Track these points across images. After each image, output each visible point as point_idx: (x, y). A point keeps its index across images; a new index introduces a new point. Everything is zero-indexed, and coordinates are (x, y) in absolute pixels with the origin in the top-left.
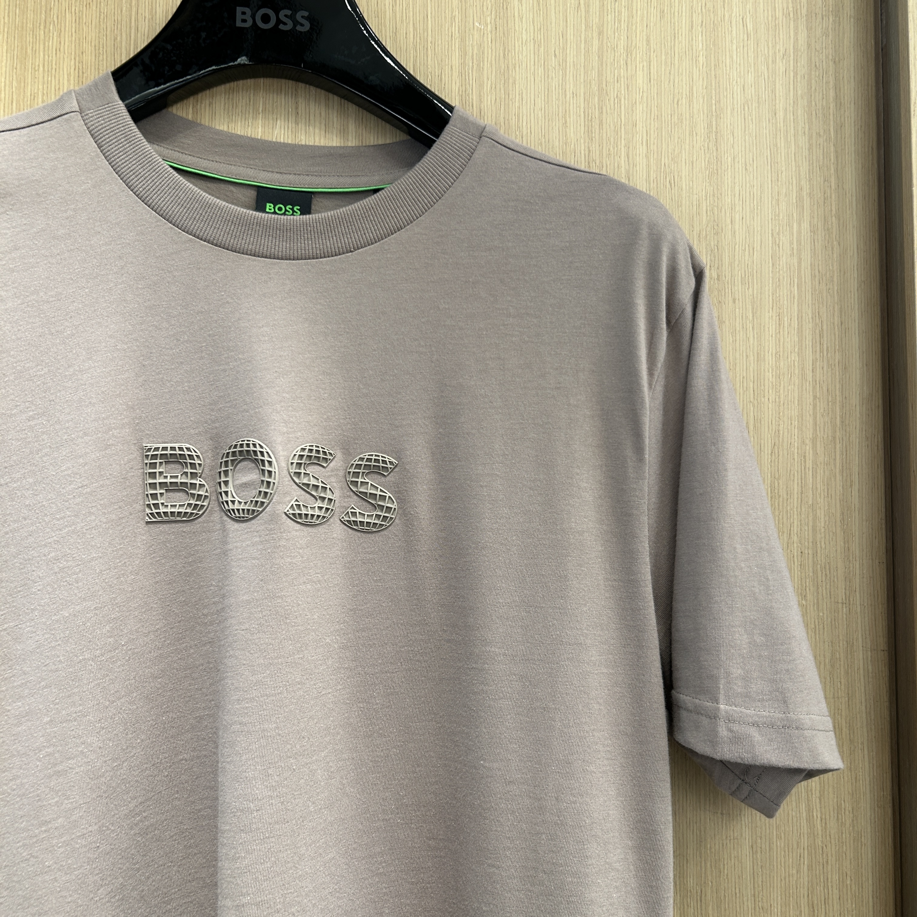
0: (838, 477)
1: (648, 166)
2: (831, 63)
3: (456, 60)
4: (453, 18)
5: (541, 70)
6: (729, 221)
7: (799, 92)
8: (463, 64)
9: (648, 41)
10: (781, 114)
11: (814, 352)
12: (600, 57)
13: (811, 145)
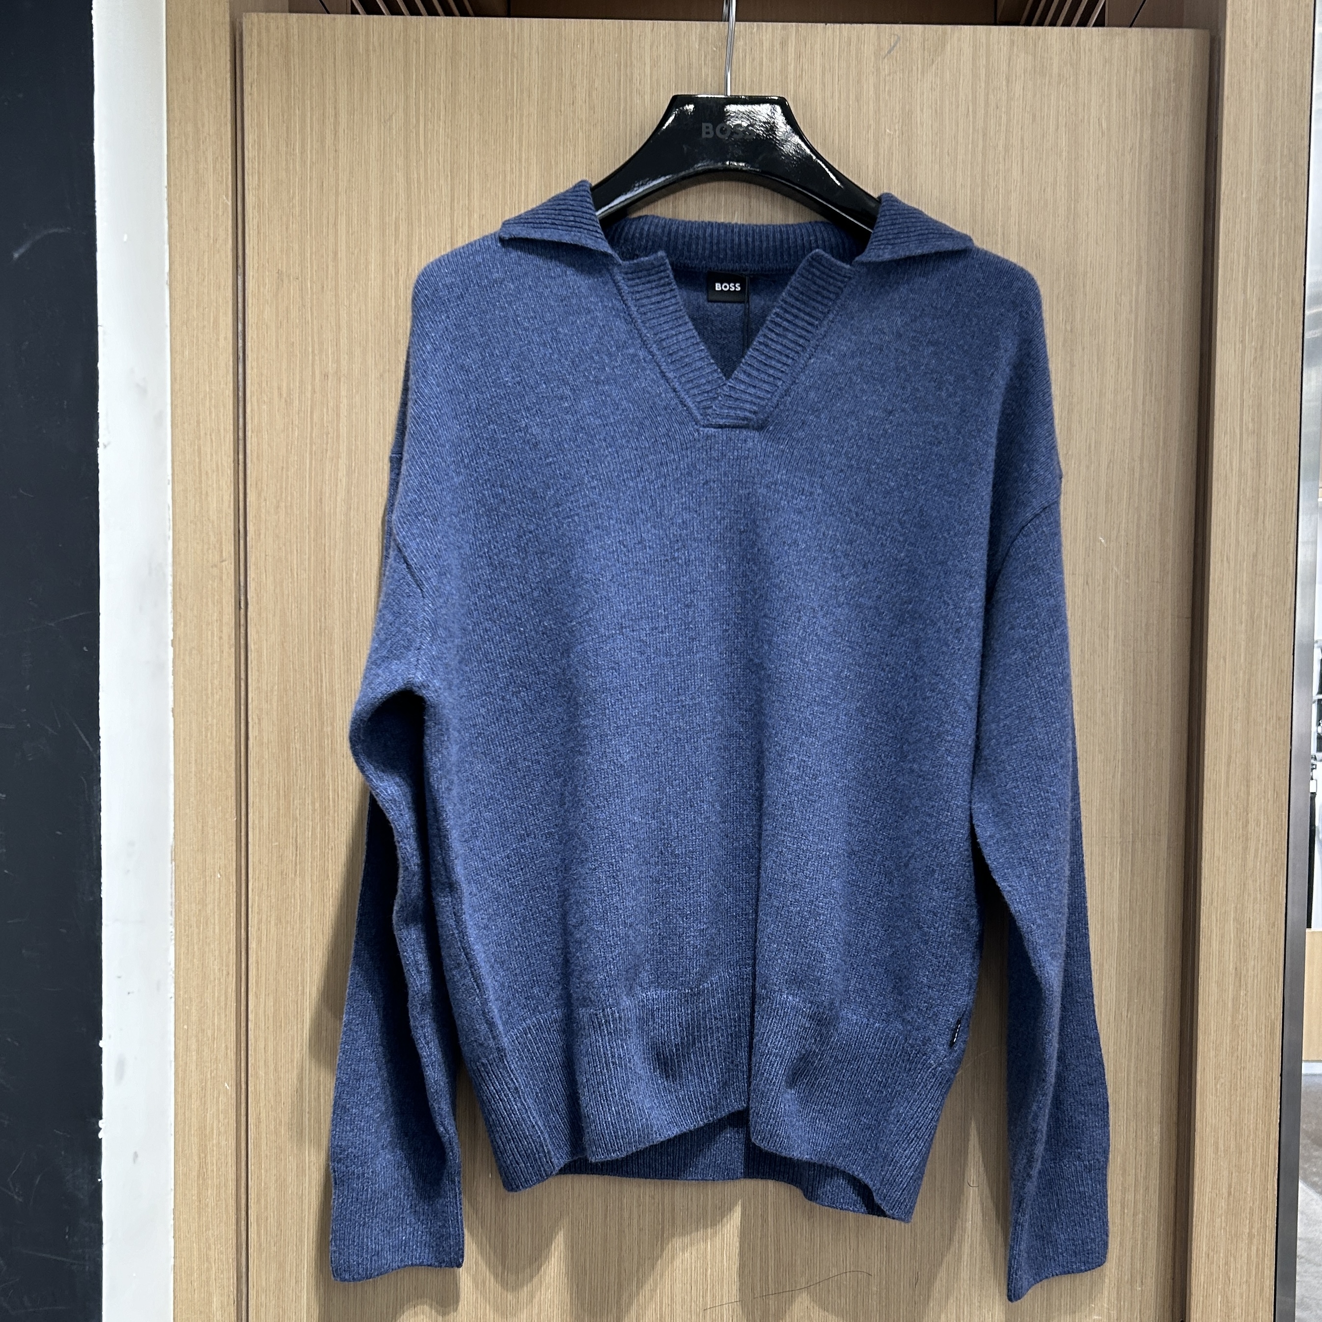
0: (1159, 486)
1: (1019, 242)
2: (1169, 157)
3: (871, 161)
4: (869, 127)
5: (937, 166)
6: (1081, 285)
7: (1142, 178)
8: (877, 163)
9: (1022, 140)
10: (1127, 197)
11: (1145, 389)
12: (984, 154)
13: (1150, 223)
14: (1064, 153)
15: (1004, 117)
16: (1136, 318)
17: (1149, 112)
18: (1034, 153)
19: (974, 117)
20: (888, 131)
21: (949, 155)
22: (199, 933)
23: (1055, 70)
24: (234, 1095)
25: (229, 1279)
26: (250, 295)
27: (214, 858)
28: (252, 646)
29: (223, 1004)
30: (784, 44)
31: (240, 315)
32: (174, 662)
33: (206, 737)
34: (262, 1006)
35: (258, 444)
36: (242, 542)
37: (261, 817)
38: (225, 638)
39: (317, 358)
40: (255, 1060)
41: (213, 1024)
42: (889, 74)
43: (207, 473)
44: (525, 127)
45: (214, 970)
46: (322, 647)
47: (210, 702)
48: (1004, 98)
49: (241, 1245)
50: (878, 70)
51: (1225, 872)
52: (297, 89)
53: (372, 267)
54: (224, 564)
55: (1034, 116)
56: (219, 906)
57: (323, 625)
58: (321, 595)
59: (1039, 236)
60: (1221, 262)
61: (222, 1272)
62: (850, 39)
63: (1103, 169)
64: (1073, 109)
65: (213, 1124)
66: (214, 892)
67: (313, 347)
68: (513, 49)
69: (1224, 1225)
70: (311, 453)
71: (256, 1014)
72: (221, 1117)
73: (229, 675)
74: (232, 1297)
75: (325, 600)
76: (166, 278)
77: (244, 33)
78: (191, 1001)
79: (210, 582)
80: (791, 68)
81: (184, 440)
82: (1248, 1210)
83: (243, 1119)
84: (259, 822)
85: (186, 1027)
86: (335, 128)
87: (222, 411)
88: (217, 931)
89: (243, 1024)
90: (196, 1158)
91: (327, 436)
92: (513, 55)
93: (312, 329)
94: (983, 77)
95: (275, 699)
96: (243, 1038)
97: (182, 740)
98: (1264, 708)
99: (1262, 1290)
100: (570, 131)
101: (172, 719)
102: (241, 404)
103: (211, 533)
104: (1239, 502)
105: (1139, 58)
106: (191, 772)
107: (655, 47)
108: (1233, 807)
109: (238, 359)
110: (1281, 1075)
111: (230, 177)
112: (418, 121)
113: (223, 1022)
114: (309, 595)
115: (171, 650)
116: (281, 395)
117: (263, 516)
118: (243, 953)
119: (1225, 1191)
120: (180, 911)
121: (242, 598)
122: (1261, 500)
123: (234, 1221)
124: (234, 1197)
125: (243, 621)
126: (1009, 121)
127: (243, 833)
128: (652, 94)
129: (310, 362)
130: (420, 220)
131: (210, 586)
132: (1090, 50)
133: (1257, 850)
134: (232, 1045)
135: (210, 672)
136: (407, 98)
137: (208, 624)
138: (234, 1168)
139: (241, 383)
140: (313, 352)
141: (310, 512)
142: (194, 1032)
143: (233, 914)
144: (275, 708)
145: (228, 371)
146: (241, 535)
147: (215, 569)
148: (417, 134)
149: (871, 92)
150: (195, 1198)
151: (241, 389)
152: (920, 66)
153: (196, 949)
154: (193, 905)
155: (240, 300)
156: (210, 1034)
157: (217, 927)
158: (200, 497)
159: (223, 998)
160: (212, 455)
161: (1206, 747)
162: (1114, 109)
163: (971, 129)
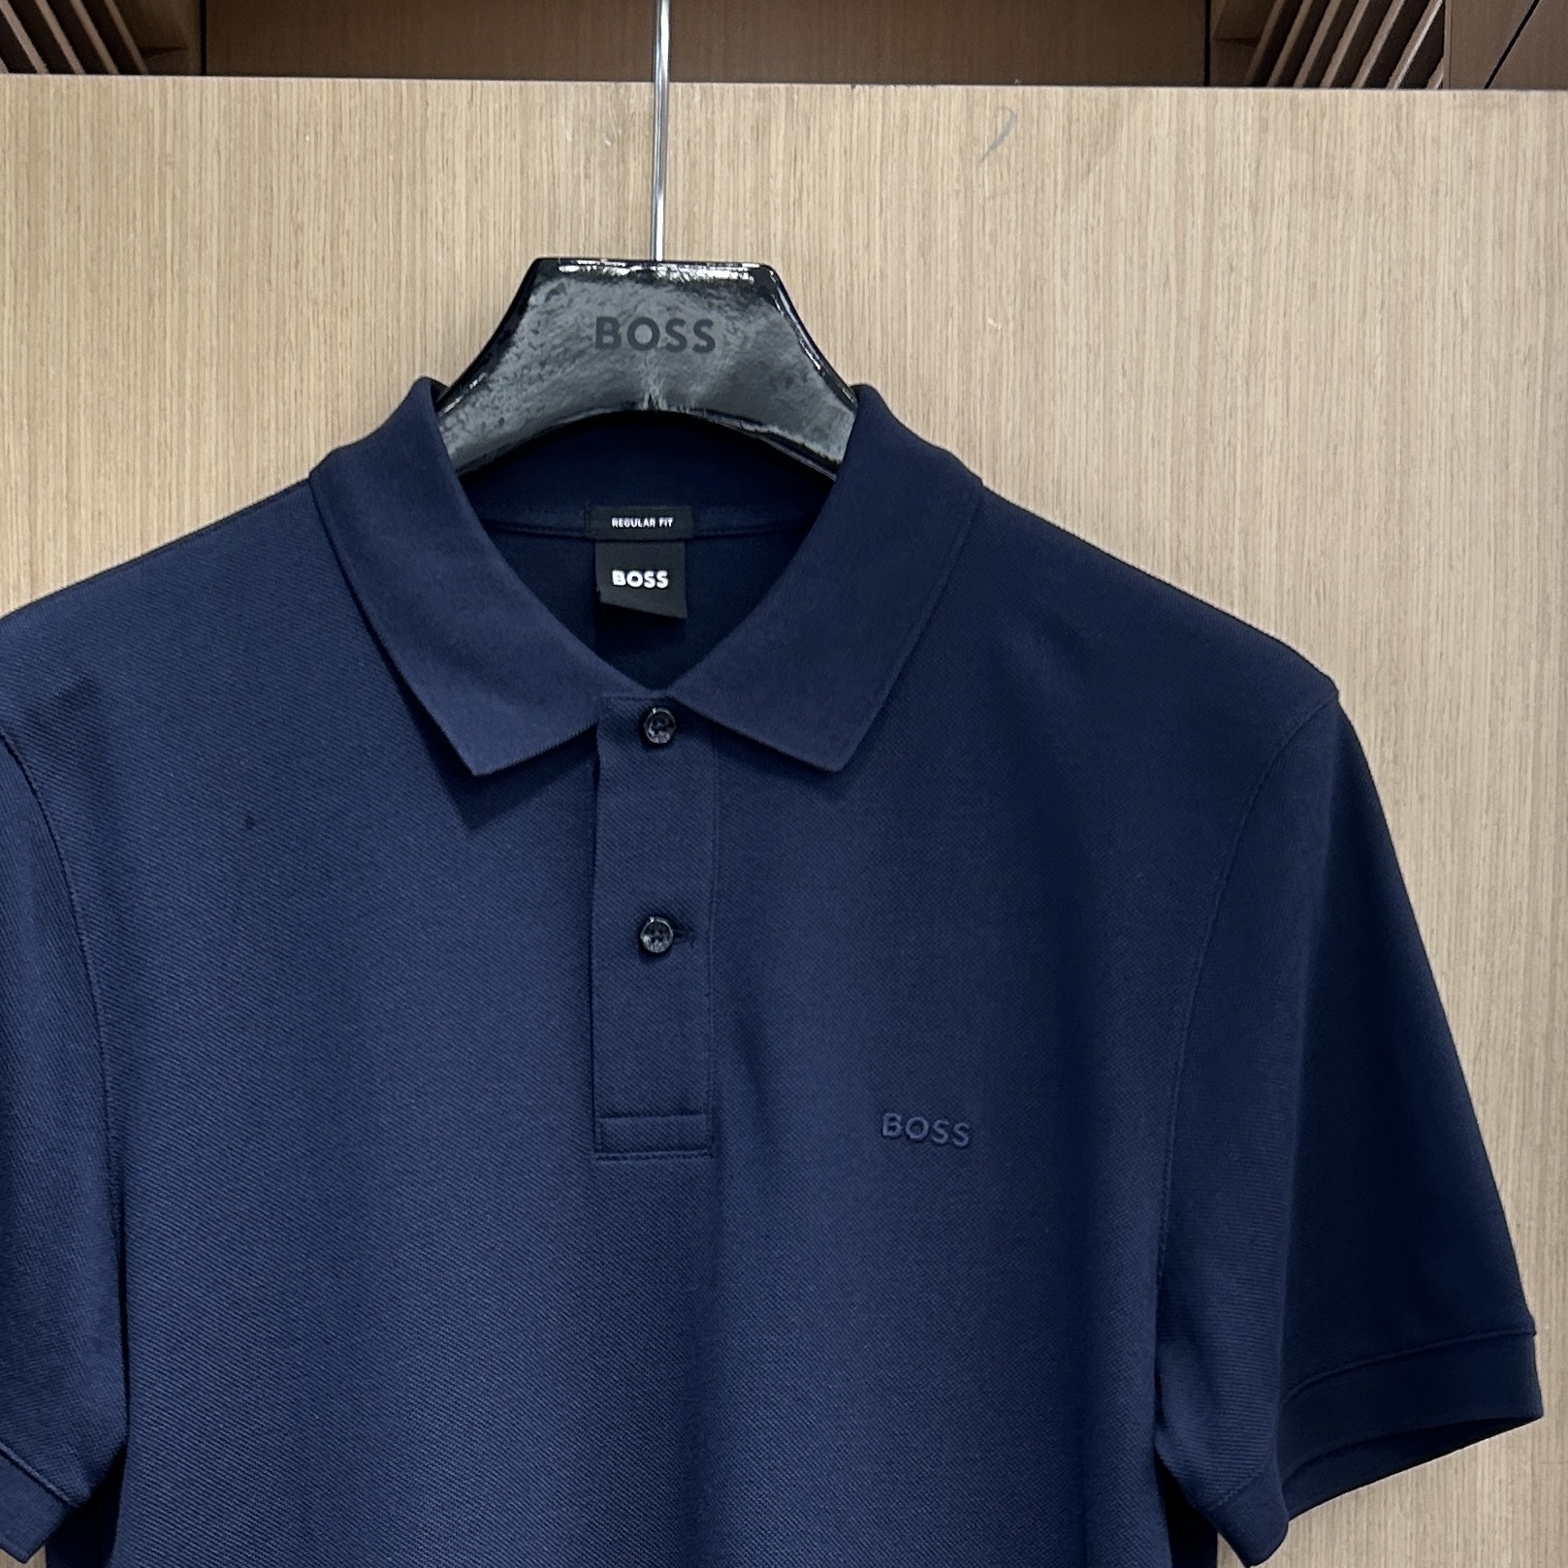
14: (1378, 370)
15: (1246, 290)
16: (1538, 732)
18: (1313, 370)
19: (1181, 291)
20: (990, 321)
21: (1124, 374)
23: (1359, 186)
30: (760, 131)
42: (994, 197)
44: (192, 322)
48: (1246, 248)
50: (968, 187)
55: (1313, 286)
59: (1323, 553)
62: (905, 116)
63: (1465, 402)
64: (1397, 273)
68: (163, 146)
80: (777, 184)
92: (163, 155)
94: (1200, 200)
100: (291, 326)
105: (1544, 157)
107: (475, 141)
126: (1257, 296)
128: (470, 242)
132: (1436, 141)
149: (954, 237)
152: (1060, 177)
162: (1490, 270)
163: (1174, 317)
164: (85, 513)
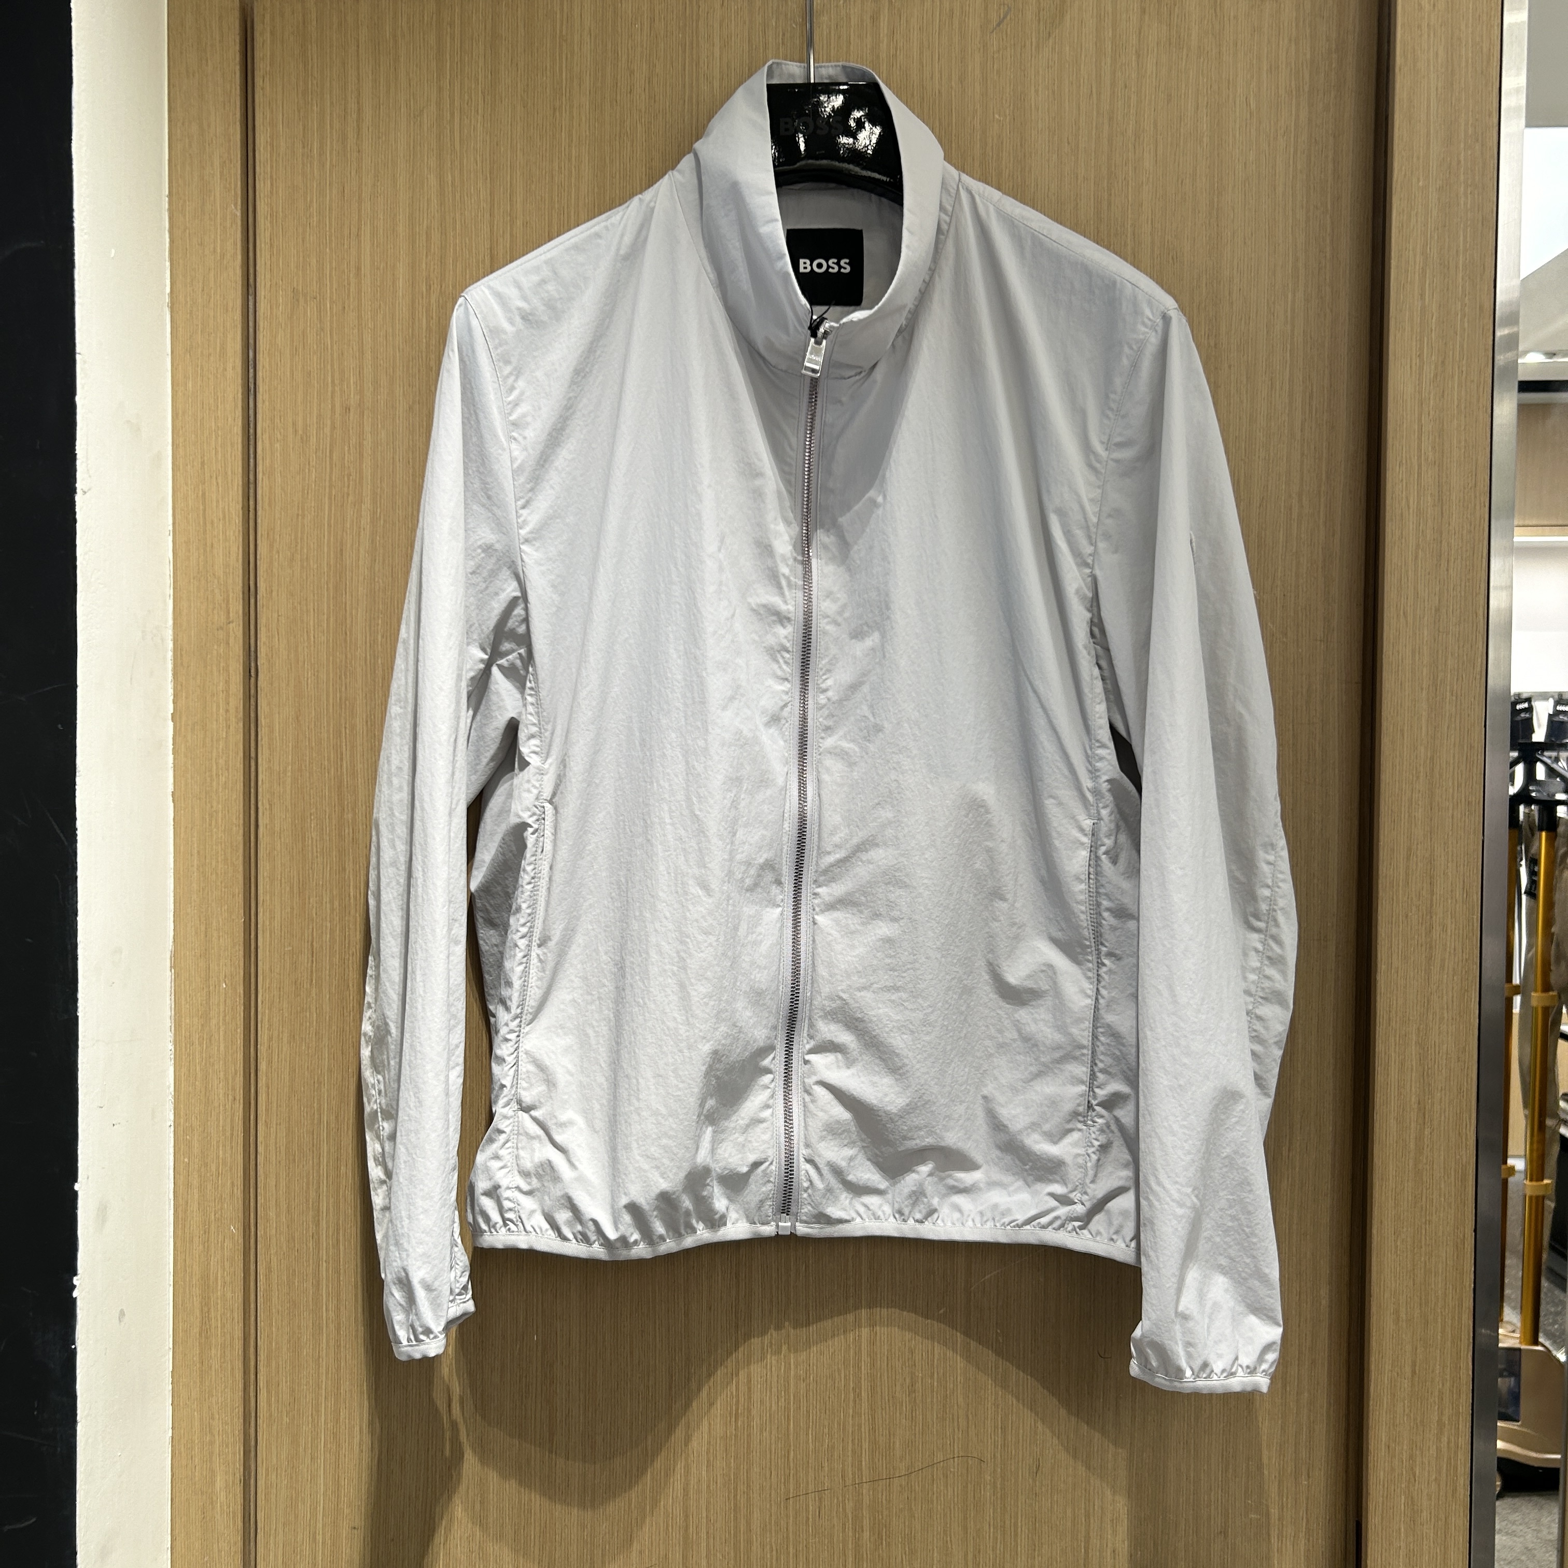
14: (1205, 139)
15: (1134, 97)
16: (1293, 331)
17: (1306, 89)
18: (1170, 139)
19: (1099, 99)
20: (997, 116)
21: (1068, 143)
22: (201, 1052)
23: (1195, 42)
24: (241, 1241)
25: (234, 1454)
26: (262, 318)
27: (218, 965)
28: (262, 721)
29: (228, 1134)
30: (875, 18)
31: (251, 341)
32: (174, 739)
33: (210, 825)
34: (273, 1136)
35: (271, 488)
36: (252, 601)
37: (272, 918)
38: (232, 711)
39: (337, 389)
40: (265, 1197)
41: (218, 1157)
42: (999, 51)
43: (212, 523)
44: (576, 122)
45: (218, 1095)
46: (343, 721)
47: (214, 784)
48: (1134, 75)
49: (250, 1414)
50: (985, 46)
51: (1405, 987)
52: (315, 82)
53: (400, 283)
54: (231, 626)
55: (1170, 95)
56: (224, 1020)
57: (344, 695)
58: (341, 661)
59: (1176, 236)
60: (1393, 263)
61: (227, 1446)
62: (952, 11)
63: (1252, 156)
64: (1215, 88)
65: (217, 1273)
66: (218, 1004)
67: (333, 377)
68: (561, 31)
69: (1407, 1411)
70: (330, 498)
71: (266, 1146)
72: (227, 1264)
73: (237, 753)
74: (238, 1475)
75: (346, 667)
76: (167, 300)
77: (255, 19)
78: (193, 1130)
79: (216, 647)
80: (884, 46)
81: (186, 484)
82: (1437, 1393)
83: (253, 1267)
84: (270, 923)
85: (186, 1160)
86: (358, 126)
87: (229, 449)
88: (222, 1048)
89: (252, 1157)
90: (197, 1312)
91: (348, 479)
92: (561, 37)
93: (332, 355)
94: (1109, 51)
95: (289, 780)
96: (252, 1173)
97: (183, 829)
98: (1451, 790)
99: (1455, 1491)
100: (628, 124)
101: (172, 804)
102: (252, 442)
103: (216, 591)
104: (1418, 546)
105: (1294, 24)
106: (192, 866)
108: (1414, 908)
109: (249, 390)
110: (1475, 1231)
111: (239, 183)
112: (452, 115)
113: (228, 1155)
114: (328, 660)
115: (171, 724)
116: (296, 431)
117: (275, 571)
118: (253, 1075)
119: (1408, 1370)
120: (180, 1026)
121: (253, 665)
122: (1444, 543)
123: (241, 1386)
124: (241, 1358)
125: (253, 692)
126: (1140, 101)
127: (253, 936)
128: (722, 79)
129: (330, 394)
130: (455, 229)
131: (215, 652)
132: (1236, 17)
133: (1443, 960)
134: (239, 1182)
135: (215, 750)
136: (440, 89)
137: (213, 695)
138: (241, 1325)
139: (252, 419)
140: (333, 382)
141: (329, 565)
142: (196, 1166)
143: (240, 1030)
144: (288, 791)
145: (236, 406)
146: (250, 593)
147: (220, 632)
148: (452, 131)
149: (978, 72)
150: (196, 1359)
151: (252, 425)
152: (1034, 40)
153: (198, 1068)
154: (196, 1020)
155: (251, 324)
156: (214, 1169)
157: (222, 1046)
158: (205, 551)
159: (228, 1128)
160: (218, 501)
161: (1381, 837)
162: (1265, 85)
163: (1095, 113)
164: (519, 223)
